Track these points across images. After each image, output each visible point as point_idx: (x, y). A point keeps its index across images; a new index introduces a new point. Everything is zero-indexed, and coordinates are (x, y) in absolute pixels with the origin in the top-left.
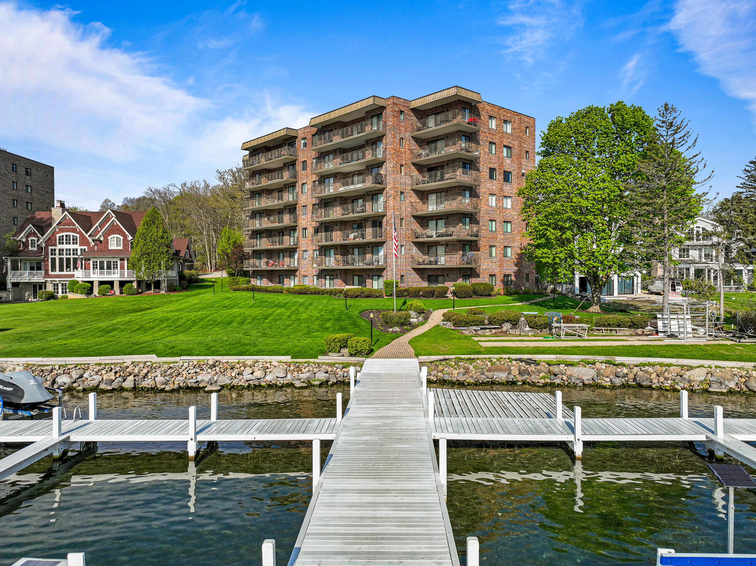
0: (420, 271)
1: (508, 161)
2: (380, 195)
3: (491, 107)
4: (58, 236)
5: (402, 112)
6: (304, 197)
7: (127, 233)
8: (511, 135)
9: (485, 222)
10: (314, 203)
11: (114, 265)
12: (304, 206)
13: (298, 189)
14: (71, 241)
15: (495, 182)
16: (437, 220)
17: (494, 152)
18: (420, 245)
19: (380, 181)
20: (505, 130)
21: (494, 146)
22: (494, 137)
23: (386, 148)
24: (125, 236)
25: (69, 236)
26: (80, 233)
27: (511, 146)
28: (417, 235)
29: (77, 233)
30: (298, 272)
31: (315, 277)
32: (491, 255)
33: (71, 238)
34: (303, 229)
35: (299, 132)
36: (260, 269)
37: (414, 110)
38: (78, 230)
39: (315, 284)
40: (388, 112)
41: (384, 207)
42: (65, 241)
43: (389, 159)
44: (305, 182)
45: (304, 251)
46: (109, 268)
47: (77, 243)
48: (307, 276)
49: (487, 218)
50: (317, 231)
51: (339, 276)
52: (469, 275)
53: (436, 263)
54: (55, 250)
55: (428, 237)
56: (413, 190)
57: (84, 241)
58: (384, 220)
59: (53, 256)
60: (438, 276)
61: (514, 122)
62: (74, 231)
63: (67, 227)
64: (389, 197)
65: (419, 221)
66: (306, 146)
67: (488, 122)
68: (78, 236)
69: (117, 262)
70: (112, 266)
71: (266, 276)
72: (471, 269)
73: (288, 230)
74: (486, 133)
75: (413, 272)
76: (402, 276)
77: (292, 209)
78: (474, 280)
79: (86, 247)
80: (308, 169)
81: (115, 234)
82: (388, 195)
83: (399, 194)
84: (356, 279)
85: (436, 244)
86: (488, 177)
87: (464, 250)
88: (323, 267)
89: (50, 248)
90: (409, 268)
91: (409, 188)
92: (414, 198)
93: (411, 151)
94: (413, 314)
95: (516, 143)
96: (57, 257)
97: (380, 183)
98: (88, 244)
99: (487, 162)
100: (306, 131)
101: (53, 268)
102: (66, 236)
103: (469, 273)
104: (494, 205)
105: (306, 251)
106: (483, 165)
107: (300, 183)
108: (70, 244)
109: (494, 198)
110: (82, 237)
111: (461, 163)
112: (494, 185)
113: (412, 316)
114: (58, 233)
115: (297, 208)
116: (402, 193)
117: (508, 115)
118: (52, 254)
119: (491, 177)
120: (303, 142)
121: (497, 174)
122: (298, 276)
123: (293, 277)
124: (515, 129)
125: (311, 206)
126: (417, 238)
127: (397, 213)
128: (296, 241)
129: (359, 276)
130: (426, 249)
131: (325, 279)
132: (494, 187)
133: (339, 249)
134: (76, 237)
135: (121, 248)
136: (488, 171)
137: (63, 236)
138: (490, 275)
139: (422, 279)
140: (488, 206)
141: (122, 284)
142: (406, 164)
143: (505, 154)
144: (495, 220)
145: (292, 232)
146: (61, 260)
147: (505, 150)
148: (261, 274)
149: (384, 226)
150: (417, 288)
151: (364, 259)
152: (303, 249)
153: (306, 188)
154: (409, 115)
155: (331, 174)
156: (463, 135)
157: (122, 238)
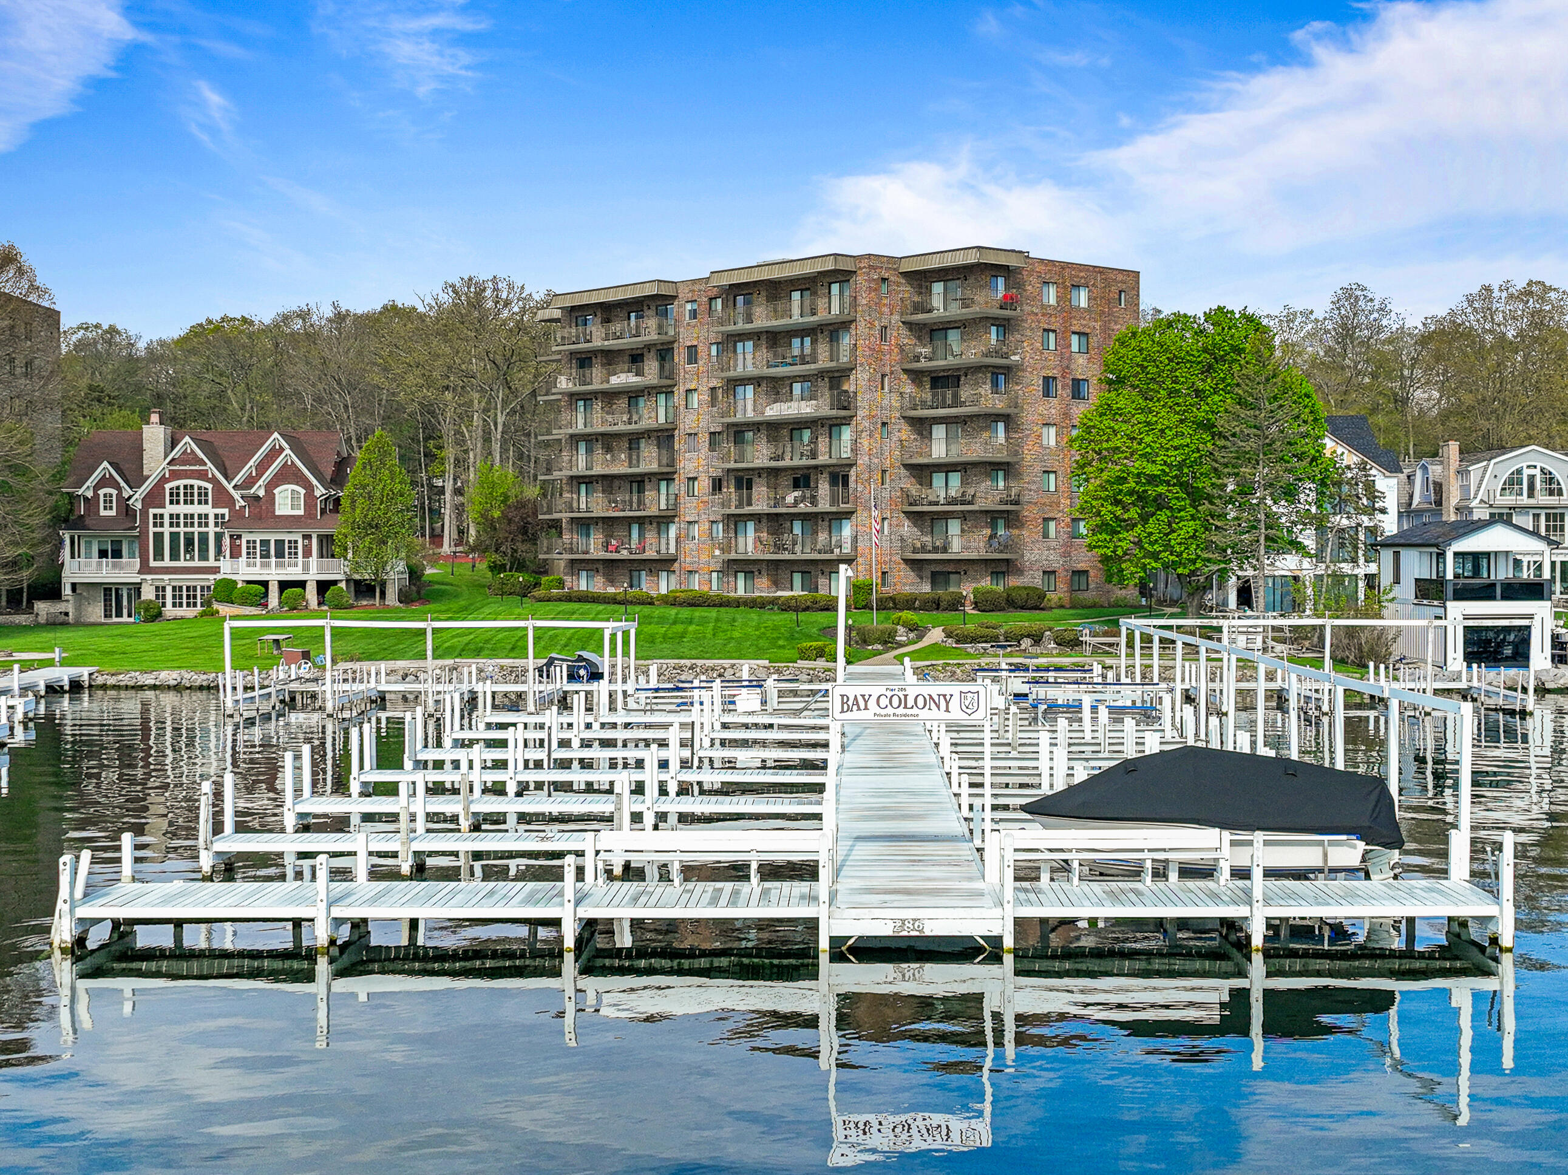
0: (915, 564)
1: (1081, 361)
2: (843, 427)
3: (1046, 265)
4: (168, 486)
5: (884, 280)
6: (691, 417)
7: (315, 482)
8: (1088, 310)
9: (1036, 476)
10: (712, 430)
11: (290, 548)
12: (690, 435)
13: (678, 398)
14: (196, 498)
15: (1054, 401)
16: (947, 472)
17: (1052, 346)
18: (916, 517)
19: (846, 404)
20: (1074, 303)
21: (1052, 336)
22: (1053, 319)
23: (855, 345)
24: (309, 488)
25: (192, 486)
26: (214, 480)
27: (1088, 331)
28: (911, 500)
29: (208, 480)
30: (676, 565)
31: (715, 575)
32: (1046, 535)
33: (196, 491)
34: (689, 479)
35: (681, 287)
36: (587, 557)
37: (906, 275)
38: (210, 476)
39: (715, 587)
40: (860, 279)
41: (852, 450)
42: (182, 498)
43: (862, 365)
44: (692, 387)
45: (690, 523)
46: (280, 554)
47: (206, 502)
48: (696, 572)
49: (1038, 468)
50: (717, 485)
51: (763, 572)
52: (1004, 573)
53: (945, 550)
54: (162, 516)
55: (930, 504)
56: (904, 418)
57: (222, 498)
58: (853, 473)
59: (158, 529)
60: (949, 573)
61: (1093, 285)
62: (202, 475)
63: (187, 468)
64: (862, 431)
65: (915, 472)
66: (695, 318)
67: (1041, 293)
68: (210, 486)
69: (296, 542)
70: (287, 551)
71: (601, 570)
72: (1007, 561)
73: (653, 479)
74: (1037, 314)
75: (903, 566)
76: (884, 573)
77: (664, 437)
78: (1014, 581)
79: (226, 511)
80: (701, 363)
81: (289, 483)
82: (860, 428)
83: (879, 426)
84: (797, 578)
85: (946, 516)
86: (1041, 393)
87: (994, 526)
88: (733, 556)
89: (152, 511)
90: (898, 558)
91: (898, 415)
92: (905, 432)
93: (901, 349)
94: (901, 630)
95: (1097, 325)
96: (167, 530)
97: (845, 408)
98: (230, 502)
99: (1038, 366)
100: (696, 287)
101: (159, 555)
102: (185, 487)
103: (1004, 569)
104: (1053, 443)
105: (696, 522)
106: (1031, 373)
107: (682, 389)
108: (192, 502)
109: (1053, 431)
110: (219, 488)
111: (989, 375)
112: (1052, 408)
113: (900, 633)
114: (168, 481)
115: (676, 438)
116: (884, 424)
117: (1082, 274)
118: (155, 525)
119: (1047, 394)
120: (689, 306)
121: (1059, 387)
122: (678, 573)
123: (665, 574)
124: (1095, 299)
125: (707, 435)
126: (911, 504)
127: (876, 461)
128: (672, 502)
129: (802, 572)
130: (928, 523)
131: (736, 578)
132: (1053, 411)
133: (764, 520)
134: (206, 489)
135: (301, 512)
136: (1041, 382)
137: (178, 488)
138: (1044, 572)
139: (921, 578)
140: (1041, 446)
141: (323, 587)
142: (892, 373)
143: (1075, 348)
144: (1055, 472)
145: (663, 484)
146: (174, 537)
147: (1075, 339)
148: (590, 566)
149: (852, 485)
150: (911, 594)
151: (815, 542)
152: (688, 519)
153: (695, 398)
154: (898, 284)
155: (749, 379)
156: (993, 325)
157: (303, 491)
